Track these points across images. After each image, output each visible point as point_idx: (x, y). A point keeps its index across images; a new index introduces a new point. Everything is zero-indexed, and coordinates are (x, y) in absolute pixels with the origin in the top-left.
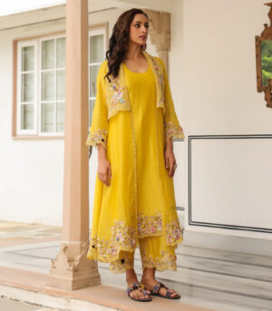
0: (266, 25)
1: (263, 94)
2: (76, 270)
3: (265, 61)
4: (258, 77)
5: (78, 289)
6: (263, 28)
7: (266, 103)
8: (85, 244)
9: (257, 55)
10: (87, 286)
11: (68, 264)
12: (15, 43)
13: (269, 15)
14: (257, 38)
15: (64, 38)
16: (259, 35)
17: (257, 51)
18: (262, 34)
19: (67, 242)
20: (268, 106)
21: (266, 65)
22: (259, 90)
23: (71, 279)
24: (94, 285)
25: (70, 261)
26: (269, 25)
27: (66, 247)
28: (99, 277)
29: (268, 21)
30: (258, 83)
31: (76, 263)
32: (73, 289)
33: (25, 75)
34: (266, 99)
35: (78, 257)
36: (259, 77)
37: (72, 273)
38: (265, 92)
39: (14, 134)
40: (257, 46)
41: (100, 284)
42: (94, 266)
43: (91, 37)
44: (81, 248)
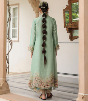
0: (67, 5)
1: (66, 28)
4: (64, 23)
7: (67, 31)
8: (4, 79)
9: (64, 16)
10: (5, 93)
13: (68, 2)
14: (64, 10)
18: (66, 8)
20: (67, 32)
24: (8, 93)
28: (9, 90)
29: (68, 4)
30: (64, 25)
31: (1, 86)
34: (67, 30)
40: (64, 12)
41: (10, 93)
42: (8, 86)
43: (13, 8)
44: (3, 81)
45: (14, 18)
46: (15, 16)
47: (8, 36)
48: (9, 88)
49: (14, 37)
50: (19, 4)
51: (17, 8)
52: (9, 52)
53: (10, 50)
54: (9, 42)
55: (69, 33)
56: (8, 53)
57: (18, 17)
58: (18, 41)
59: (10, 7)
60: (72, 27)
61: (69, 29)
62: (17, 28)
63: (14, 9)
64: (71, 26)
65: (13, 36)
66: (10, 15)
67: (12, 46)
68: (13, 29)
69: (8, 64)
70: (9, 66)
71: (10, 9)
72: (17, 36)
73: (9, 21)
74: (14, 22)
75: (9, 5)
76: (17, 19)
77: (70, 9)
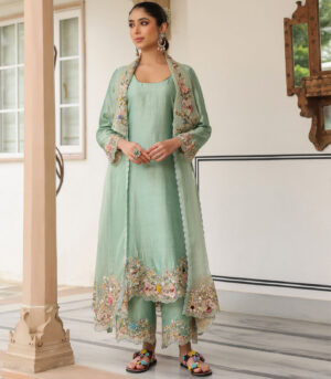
0: (299, 3)
1: (295, 98)
2: (39, 346)
3: (299, 53)
4: (288, 75)
5: (42, 371)
7: (299, 110)
8: (51, 309)
9: (287, 45)
10: (55, 367)
11: (29, 337)
14: (287, 21)
15: (22, 23)
16: (290, 17)
17: (286, 39)
18: (294, 16)
19: (28, 307)
20: (302, 114)
21: (302, 58)
22: (290, 93)
23: (34, 357)
24: (65, 365)
25: (32, 332)
27: (27, 314)
28: (71, 353)
30: (288, 84)
31: (40, 335)
32: (36, 372)
34: (300, 106)
35: (42, 328)
36: (290, 75)
37: (34, 349)
38: (298, 96)
40: (286, 32)
42: (64, 338)
43: (61, 21)
44: (47, 314)
45: (66, 61)
46: (67, 55)
48: (69, 346)
49: (67, 140)
50: (81, 4)
51: (75, 19)
55: (308, 117)
58: (85, 158)
60: (324, 94)
61: (310, 99)
62: (77, 105)
63: (65, 24)
64: (318, 90)
65: (64, 135)
67: (61, 177)
68: (64, 106)
72: (78, 138)
74: (67, 78)
76: (77, 66)
77: (312, 19)
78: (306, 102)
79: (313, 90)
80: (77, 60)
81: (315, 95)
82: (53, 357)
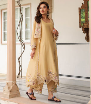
0: (83, 4)
2: (11, 91)
4: (80, 22)
6: (81, 5)
8: (14, 82)
9: (79, 15)
11: (8, 89)
12: (2, 11)
14: (79, 8)
16: (80, 7)
17: (79, 13)
18: (81, 7)
19: (8, 82)
20: (83, 33)
22: (80, 27)
23: (9, 94)
25: (9, 88)
26: (84, 4)
29: (83, 2)
30: (80, 25)
31: (11, 89)
32: (10, 98)
33: (5, 22)
35: (11, 87)
38: (82, 28)
39: (1, 43)
40: (79, 11)
41: (20, 96)
42: (18, 90)
44: (13, 84)
45: (27, 19)
47: (20, 38)
49: (27, 39)
50: (30, 4)
51: (29, 8)
52: (22, 54)
53: (22, 52)
54: (22, 44)
55: (85, 33)
56: (21, 56)
57: (30, 17)
59: (22, 7)
61: (85, 29)
62: (29, 30)
63: (26, 9)
64: (87, 26)
66: (21, 16)
67: (24, 49)
68: (26, 30)
69: (21, 67)
70: (22, 69)
71: (21, 9)
72: (29, 38)
73: (21, 22)
74: (27, 23)
75: (20, 5)
76: (29, 20)
77: (86, 8)
78: (84, 30)
79: (86, 26)
80: (29, 18)
81: (86, 28)
82: (14, 94)
